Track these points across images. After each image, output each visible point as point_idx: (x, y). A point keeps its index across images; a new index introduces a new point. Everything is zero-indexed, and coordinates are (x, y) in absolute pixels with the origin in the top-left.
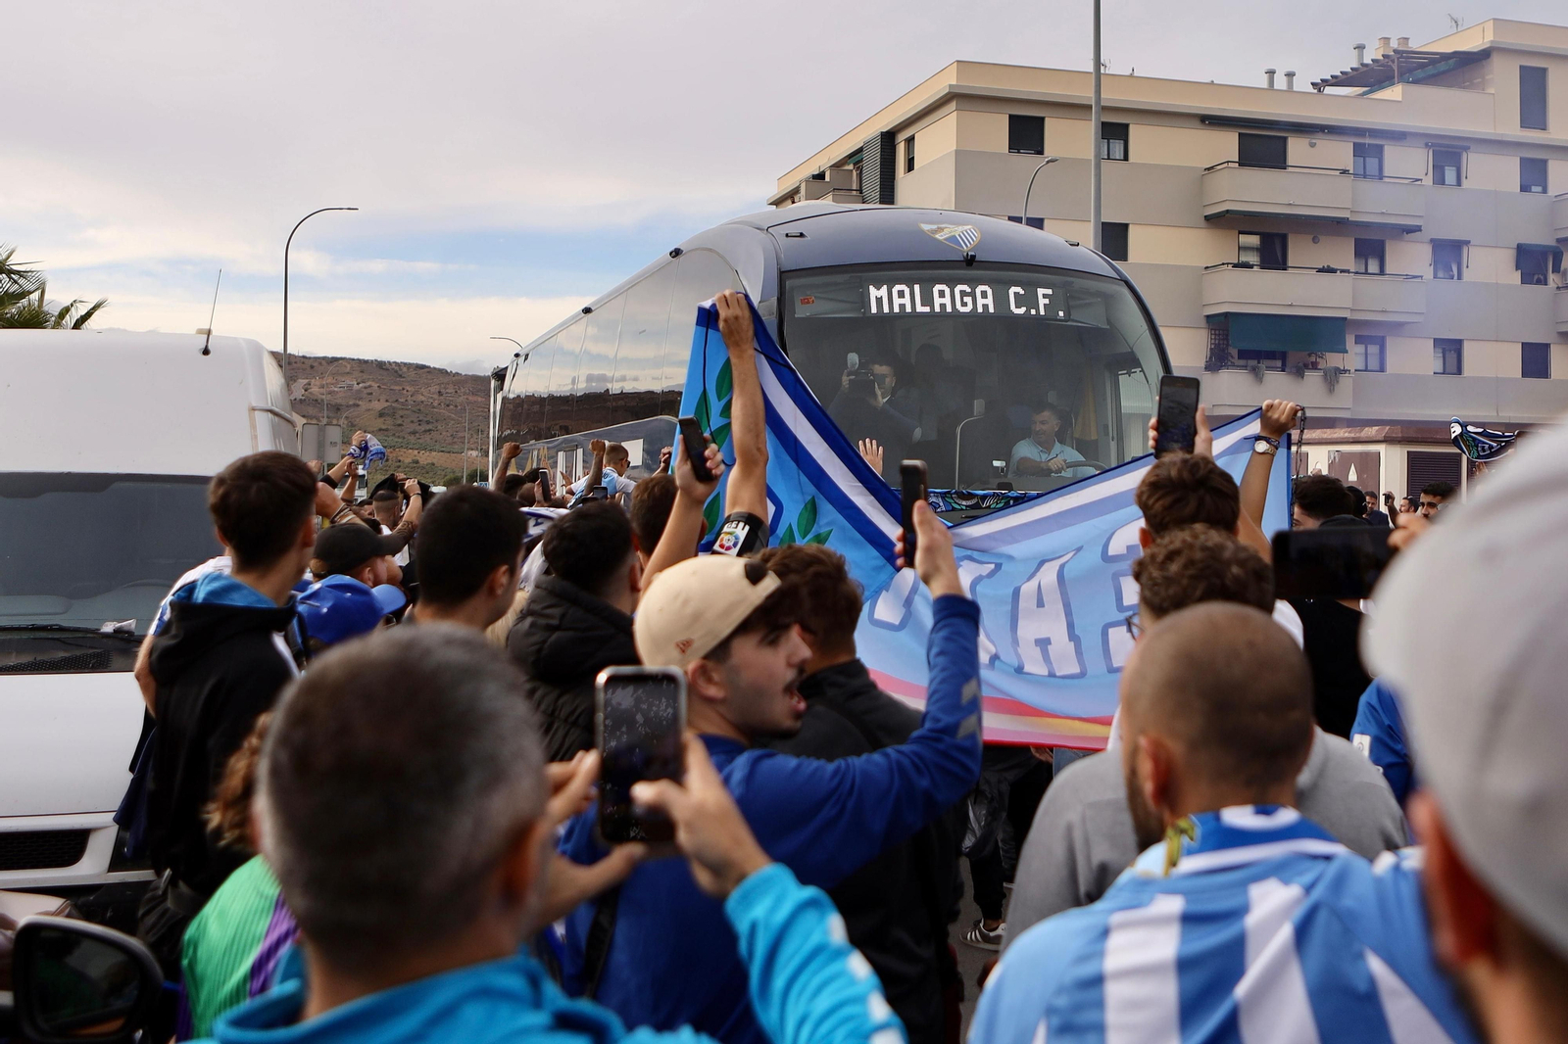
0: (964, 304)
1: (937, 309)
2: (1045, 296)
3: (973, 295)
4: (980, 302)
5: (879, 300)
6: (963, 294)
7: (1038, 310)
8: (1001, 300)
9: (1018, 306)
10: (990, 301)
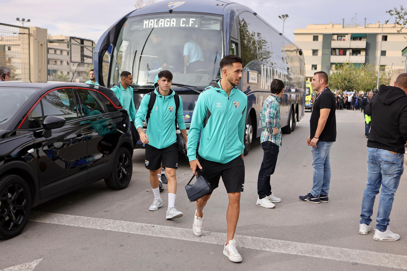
0: (167, 24)
1: (160, 26)
2: (192, 21)
3: (170, 22)
4: (172, 23)
5: (146, 24)
6: (168, 21)
7: (189, 25)
8: (178, 23)
9: (183, 24)
10: (175, 23)
